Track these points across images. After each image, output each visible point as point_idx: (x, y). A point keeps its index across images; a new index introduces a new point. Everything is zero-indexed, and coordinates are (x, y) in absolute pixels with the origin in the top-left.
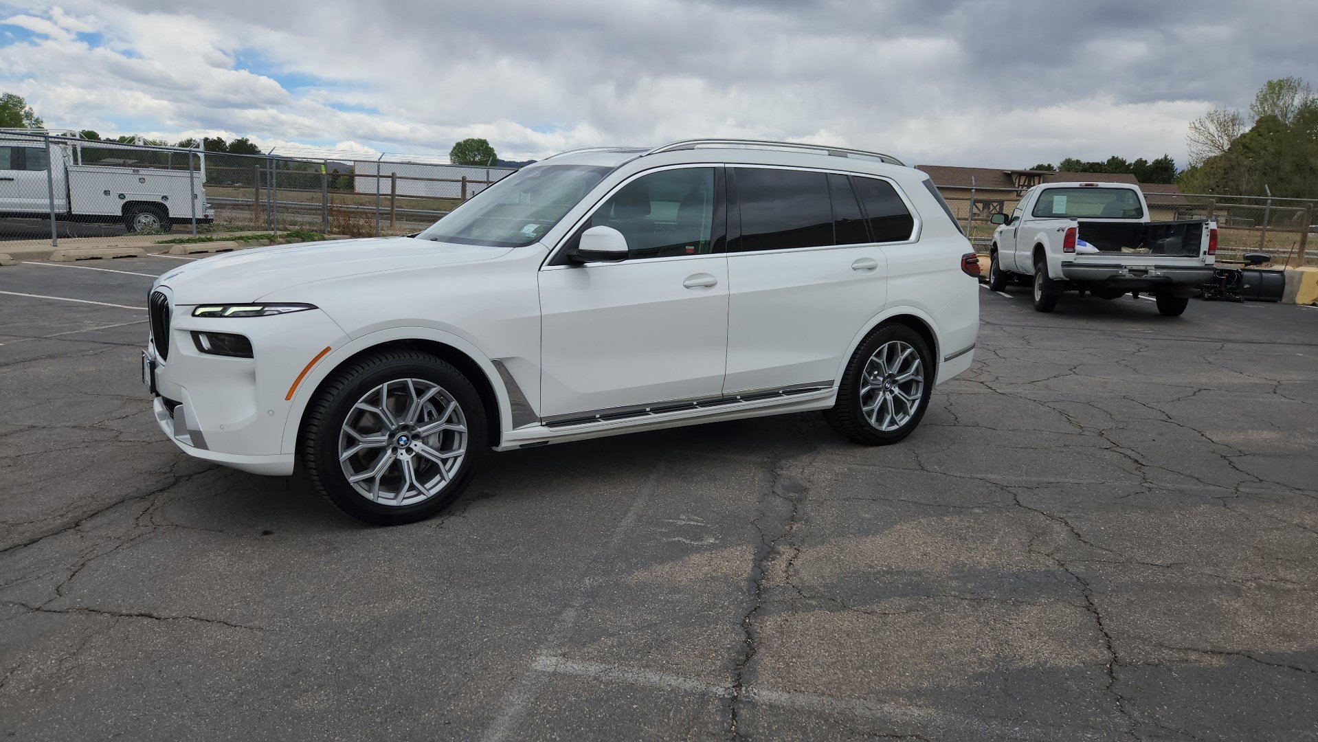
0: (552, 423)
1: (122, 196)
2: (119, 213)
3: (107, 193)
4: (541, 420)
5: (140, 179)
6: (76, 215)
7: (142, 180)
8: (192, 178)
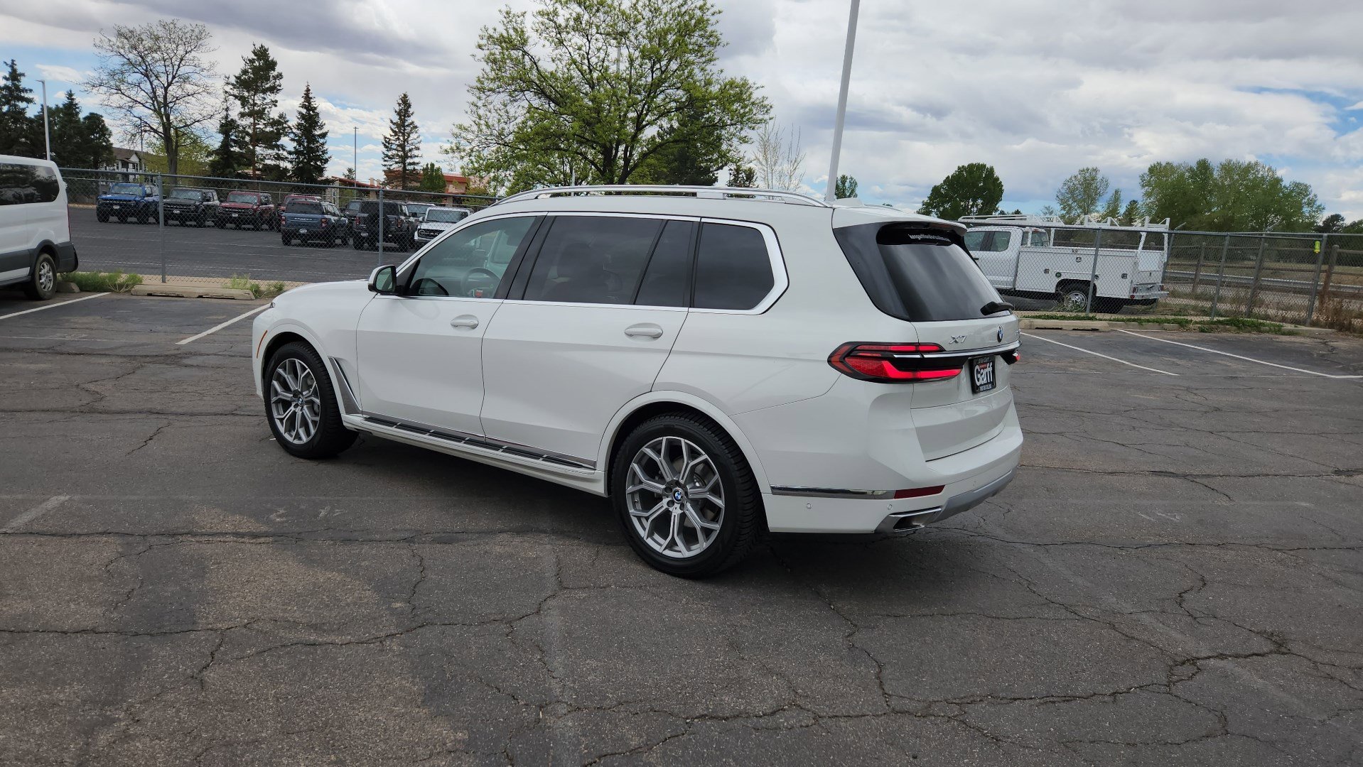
0: (372, 419)
1: (1058, 275)
2: (1054, 291)
3: (1046, 271)
4: (362, 413)
5: (1077, 258)
6: (1019, 291)
7: (1079, 260)
8: (1096, 255)
